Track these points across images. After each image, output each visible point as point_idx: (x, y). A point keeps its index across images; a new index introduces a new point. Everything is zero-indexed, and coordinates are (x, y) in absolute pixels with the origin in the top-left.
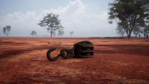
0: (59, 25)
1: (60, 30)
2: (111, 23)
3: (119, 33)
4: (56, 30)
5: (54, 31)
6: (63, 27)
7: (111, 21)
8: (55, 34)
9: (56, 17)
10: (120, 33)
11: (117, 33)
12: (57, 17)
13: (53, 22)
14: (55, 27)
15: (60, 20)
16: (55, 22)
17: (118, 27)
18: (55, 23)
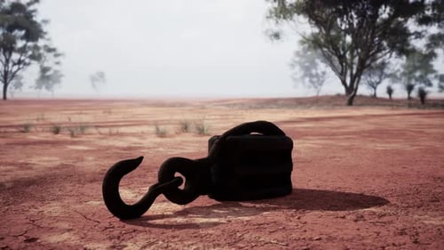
0: (41, 43)
1: (46, 65)
2: (277, 36)
3: (303, 77)
4: (29, 64)
5: (16, 68)
6: (59, 51)
7: (276, 29)
8: (19, 85)
9: (29, 4)
10: (307, 79)
11: (295, 80)
12: (31, 8)
13: (11, 28)
14: (23, 50)
15: (45, 22)
16: (21, 28)
17: (297, 54)
18: (23, 32)
